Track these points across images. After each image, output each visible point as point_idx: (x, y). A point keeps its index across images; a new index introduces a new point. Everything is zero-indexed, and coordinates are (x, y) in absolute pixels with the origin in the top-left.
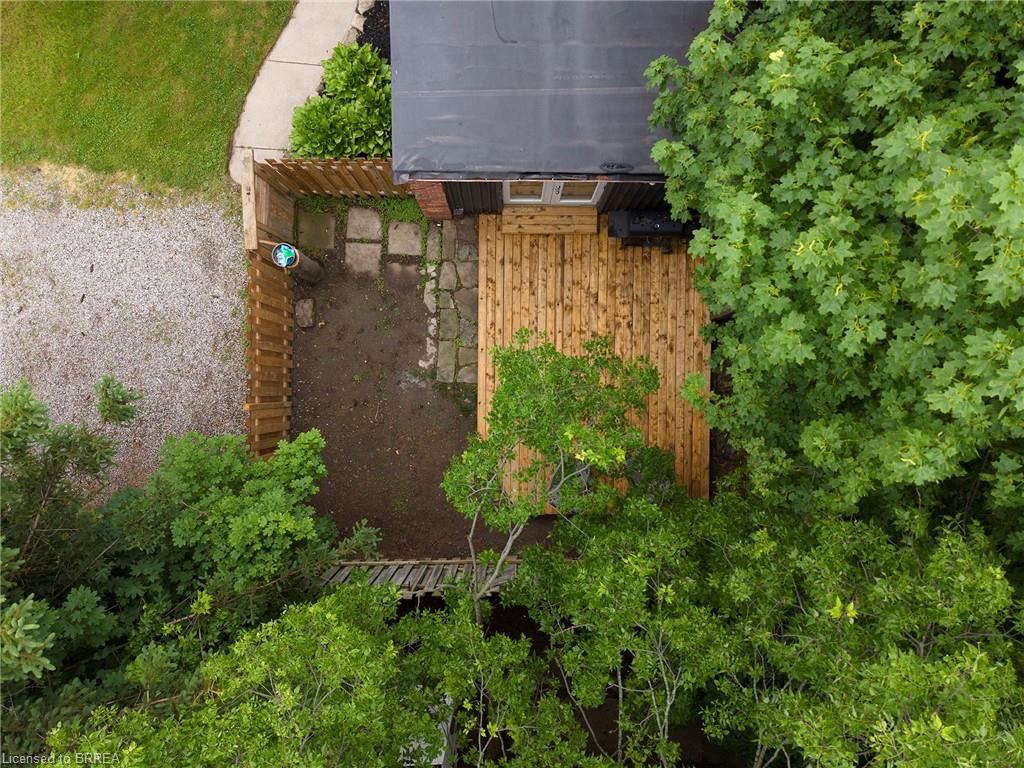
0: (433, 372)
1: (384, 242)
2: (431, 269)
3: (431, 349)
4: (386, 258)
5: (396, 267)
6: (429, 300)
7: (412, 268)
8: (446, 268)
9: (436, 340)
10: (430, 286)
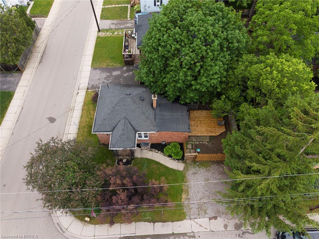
0: (207, 142)
1: (190, 149)
2: (193, 143)
3: (205, 143)
4: (192, 149)
5: (193, 147)
6: (198, 143)
7: (193, 145)
8: (193, 140)
9: (203, 142)
10: (196, 143)
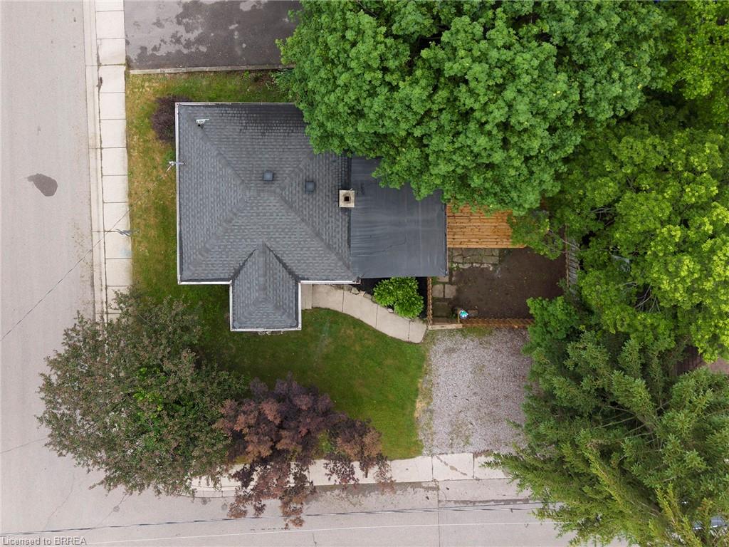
0: (494, 265)
1: (444, 284)
2: (454, 265)
3: (485, 266)
4: (450, 283)
5: (453, 279)
6: (467, 266)
7: (454, 273)
8: (455, 260)
9: (482, 264)
10: (461, 266)
